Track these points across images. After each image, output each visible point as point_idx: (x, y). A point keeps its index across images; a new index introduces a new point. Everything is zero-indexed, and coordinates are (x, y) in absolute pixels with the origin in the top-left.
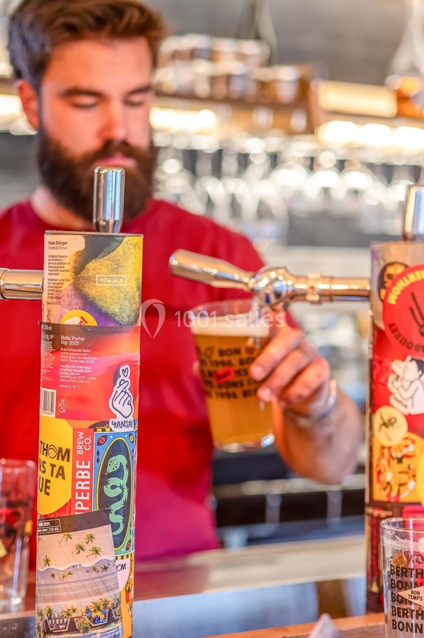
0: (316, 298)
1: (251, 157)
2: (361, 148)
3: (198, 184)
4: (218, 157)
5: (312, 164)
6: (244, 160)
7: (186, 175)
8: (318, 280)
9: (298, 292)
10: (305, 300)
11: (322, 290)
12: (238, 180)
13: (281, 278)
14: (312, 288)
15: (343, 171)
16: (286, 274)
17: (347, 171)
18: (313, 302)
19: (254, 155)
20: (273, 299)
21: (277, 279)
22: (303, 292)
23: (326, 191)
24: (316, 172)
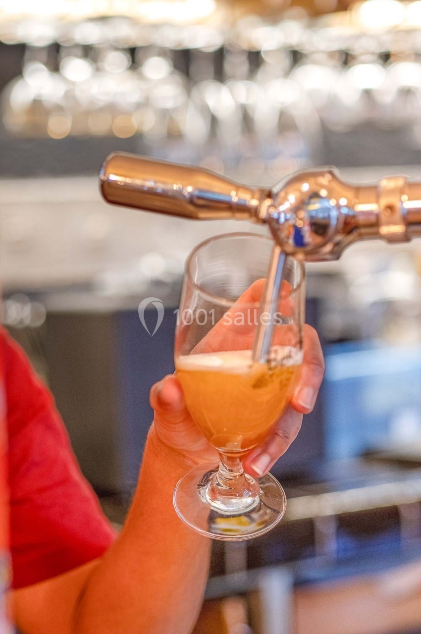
0: (398, 229)
1: (262, 54)
2: (409, 32)
3: (195, 92)
4: (219, 56)
5: (346, 59)
6: (255, 59)
7: (178, 78)
8: (401, 191)
9: (361, 219)
10: (377, 235)
11: (410, 212)
12: (248, 82)
13: (323, 193)
14: (390, 208)
15: (388, 62)
16: (335, 185)
17: (394, 61)
18: (392, 239)
19: (267, 52)
20: (309, 237)
21: (315, 195)
22: (373, 219)
23: (368, 94)
24: (352, 66)
